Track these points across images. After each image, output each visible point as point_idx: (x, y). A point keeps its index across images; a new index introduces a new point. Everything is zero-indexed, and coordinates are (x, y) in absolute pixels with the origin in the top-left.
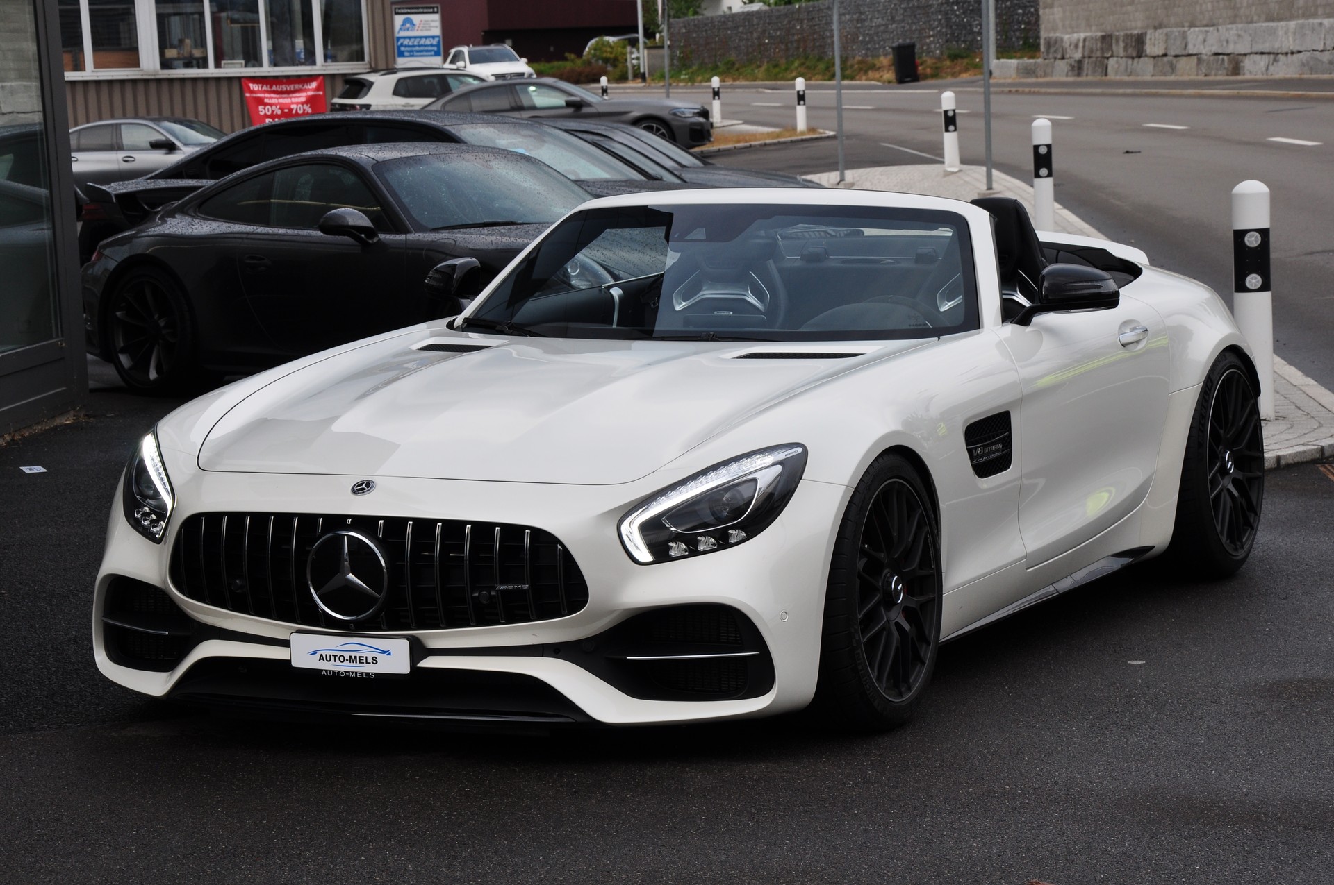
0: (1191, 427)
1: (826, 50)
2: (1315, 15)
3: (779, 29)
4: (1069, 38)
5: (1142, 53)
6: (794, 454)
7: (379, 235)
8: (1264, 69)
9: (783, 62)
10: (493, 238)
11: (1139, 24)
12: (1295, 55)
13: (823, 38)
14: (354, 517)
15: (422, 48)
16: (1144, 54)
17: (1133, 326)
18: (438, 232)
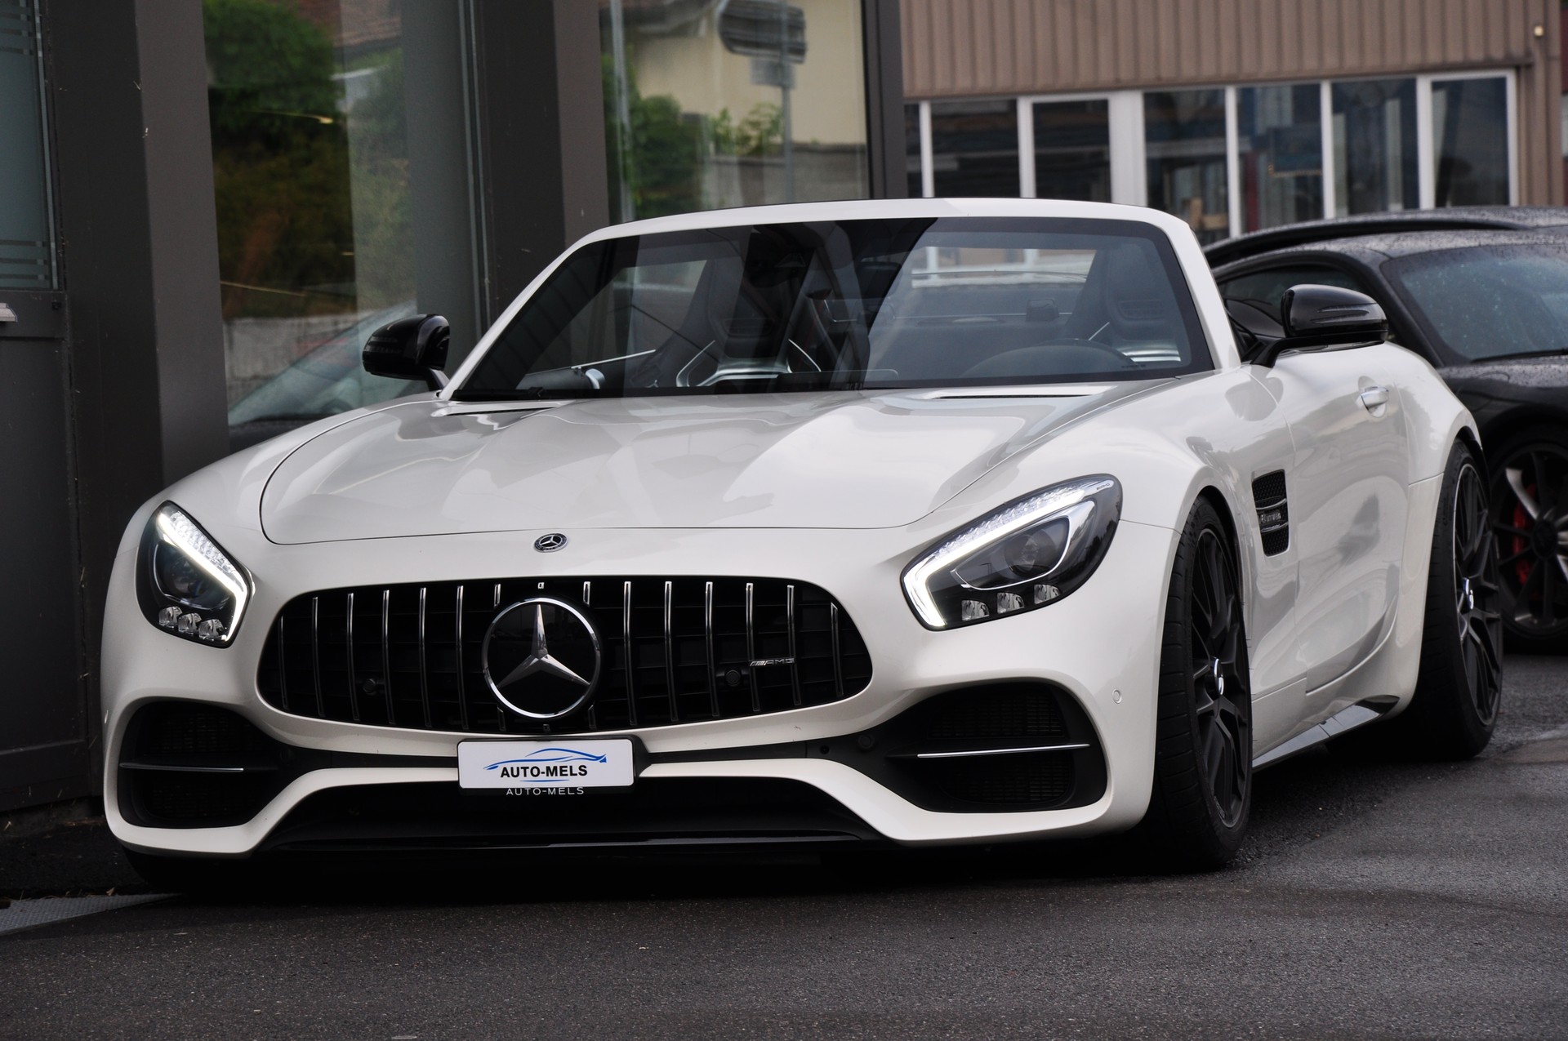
6: (1106, 487)
14: (548, 580)
17: (1372, 384)
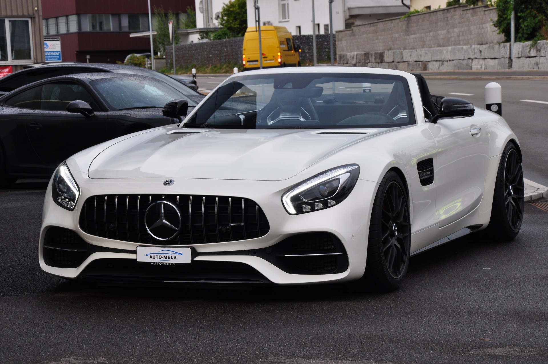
0: (498, 173)
1: (238, 60)
2: (459, 44)
3: (217, 50)
4: (350, 54)
5: (383, 61)
6: (355, 168)
7: (94, 112)
8: (437, 68)
9: (219, 65)
10: (149, 113)
11: (381, 48)
12: (451, 62)
13: (237, 55)
14: (166, 195)
15: (52, 57)
16: (383, 62)
17: (475, 127)
18: (122, 111)
